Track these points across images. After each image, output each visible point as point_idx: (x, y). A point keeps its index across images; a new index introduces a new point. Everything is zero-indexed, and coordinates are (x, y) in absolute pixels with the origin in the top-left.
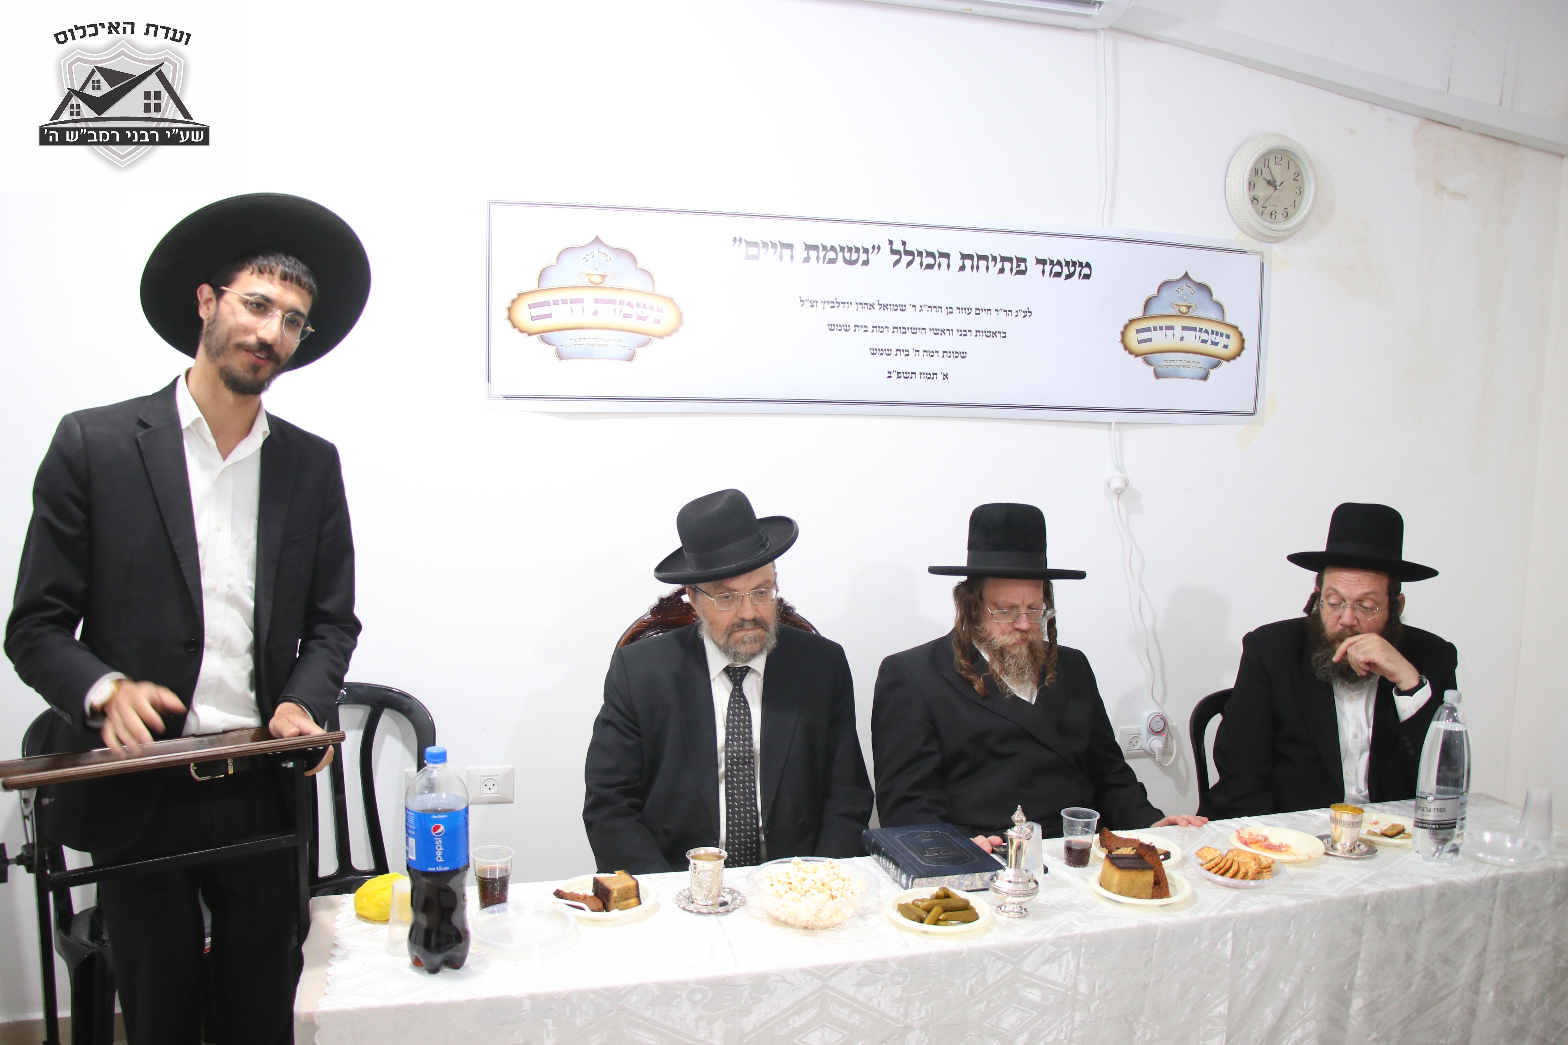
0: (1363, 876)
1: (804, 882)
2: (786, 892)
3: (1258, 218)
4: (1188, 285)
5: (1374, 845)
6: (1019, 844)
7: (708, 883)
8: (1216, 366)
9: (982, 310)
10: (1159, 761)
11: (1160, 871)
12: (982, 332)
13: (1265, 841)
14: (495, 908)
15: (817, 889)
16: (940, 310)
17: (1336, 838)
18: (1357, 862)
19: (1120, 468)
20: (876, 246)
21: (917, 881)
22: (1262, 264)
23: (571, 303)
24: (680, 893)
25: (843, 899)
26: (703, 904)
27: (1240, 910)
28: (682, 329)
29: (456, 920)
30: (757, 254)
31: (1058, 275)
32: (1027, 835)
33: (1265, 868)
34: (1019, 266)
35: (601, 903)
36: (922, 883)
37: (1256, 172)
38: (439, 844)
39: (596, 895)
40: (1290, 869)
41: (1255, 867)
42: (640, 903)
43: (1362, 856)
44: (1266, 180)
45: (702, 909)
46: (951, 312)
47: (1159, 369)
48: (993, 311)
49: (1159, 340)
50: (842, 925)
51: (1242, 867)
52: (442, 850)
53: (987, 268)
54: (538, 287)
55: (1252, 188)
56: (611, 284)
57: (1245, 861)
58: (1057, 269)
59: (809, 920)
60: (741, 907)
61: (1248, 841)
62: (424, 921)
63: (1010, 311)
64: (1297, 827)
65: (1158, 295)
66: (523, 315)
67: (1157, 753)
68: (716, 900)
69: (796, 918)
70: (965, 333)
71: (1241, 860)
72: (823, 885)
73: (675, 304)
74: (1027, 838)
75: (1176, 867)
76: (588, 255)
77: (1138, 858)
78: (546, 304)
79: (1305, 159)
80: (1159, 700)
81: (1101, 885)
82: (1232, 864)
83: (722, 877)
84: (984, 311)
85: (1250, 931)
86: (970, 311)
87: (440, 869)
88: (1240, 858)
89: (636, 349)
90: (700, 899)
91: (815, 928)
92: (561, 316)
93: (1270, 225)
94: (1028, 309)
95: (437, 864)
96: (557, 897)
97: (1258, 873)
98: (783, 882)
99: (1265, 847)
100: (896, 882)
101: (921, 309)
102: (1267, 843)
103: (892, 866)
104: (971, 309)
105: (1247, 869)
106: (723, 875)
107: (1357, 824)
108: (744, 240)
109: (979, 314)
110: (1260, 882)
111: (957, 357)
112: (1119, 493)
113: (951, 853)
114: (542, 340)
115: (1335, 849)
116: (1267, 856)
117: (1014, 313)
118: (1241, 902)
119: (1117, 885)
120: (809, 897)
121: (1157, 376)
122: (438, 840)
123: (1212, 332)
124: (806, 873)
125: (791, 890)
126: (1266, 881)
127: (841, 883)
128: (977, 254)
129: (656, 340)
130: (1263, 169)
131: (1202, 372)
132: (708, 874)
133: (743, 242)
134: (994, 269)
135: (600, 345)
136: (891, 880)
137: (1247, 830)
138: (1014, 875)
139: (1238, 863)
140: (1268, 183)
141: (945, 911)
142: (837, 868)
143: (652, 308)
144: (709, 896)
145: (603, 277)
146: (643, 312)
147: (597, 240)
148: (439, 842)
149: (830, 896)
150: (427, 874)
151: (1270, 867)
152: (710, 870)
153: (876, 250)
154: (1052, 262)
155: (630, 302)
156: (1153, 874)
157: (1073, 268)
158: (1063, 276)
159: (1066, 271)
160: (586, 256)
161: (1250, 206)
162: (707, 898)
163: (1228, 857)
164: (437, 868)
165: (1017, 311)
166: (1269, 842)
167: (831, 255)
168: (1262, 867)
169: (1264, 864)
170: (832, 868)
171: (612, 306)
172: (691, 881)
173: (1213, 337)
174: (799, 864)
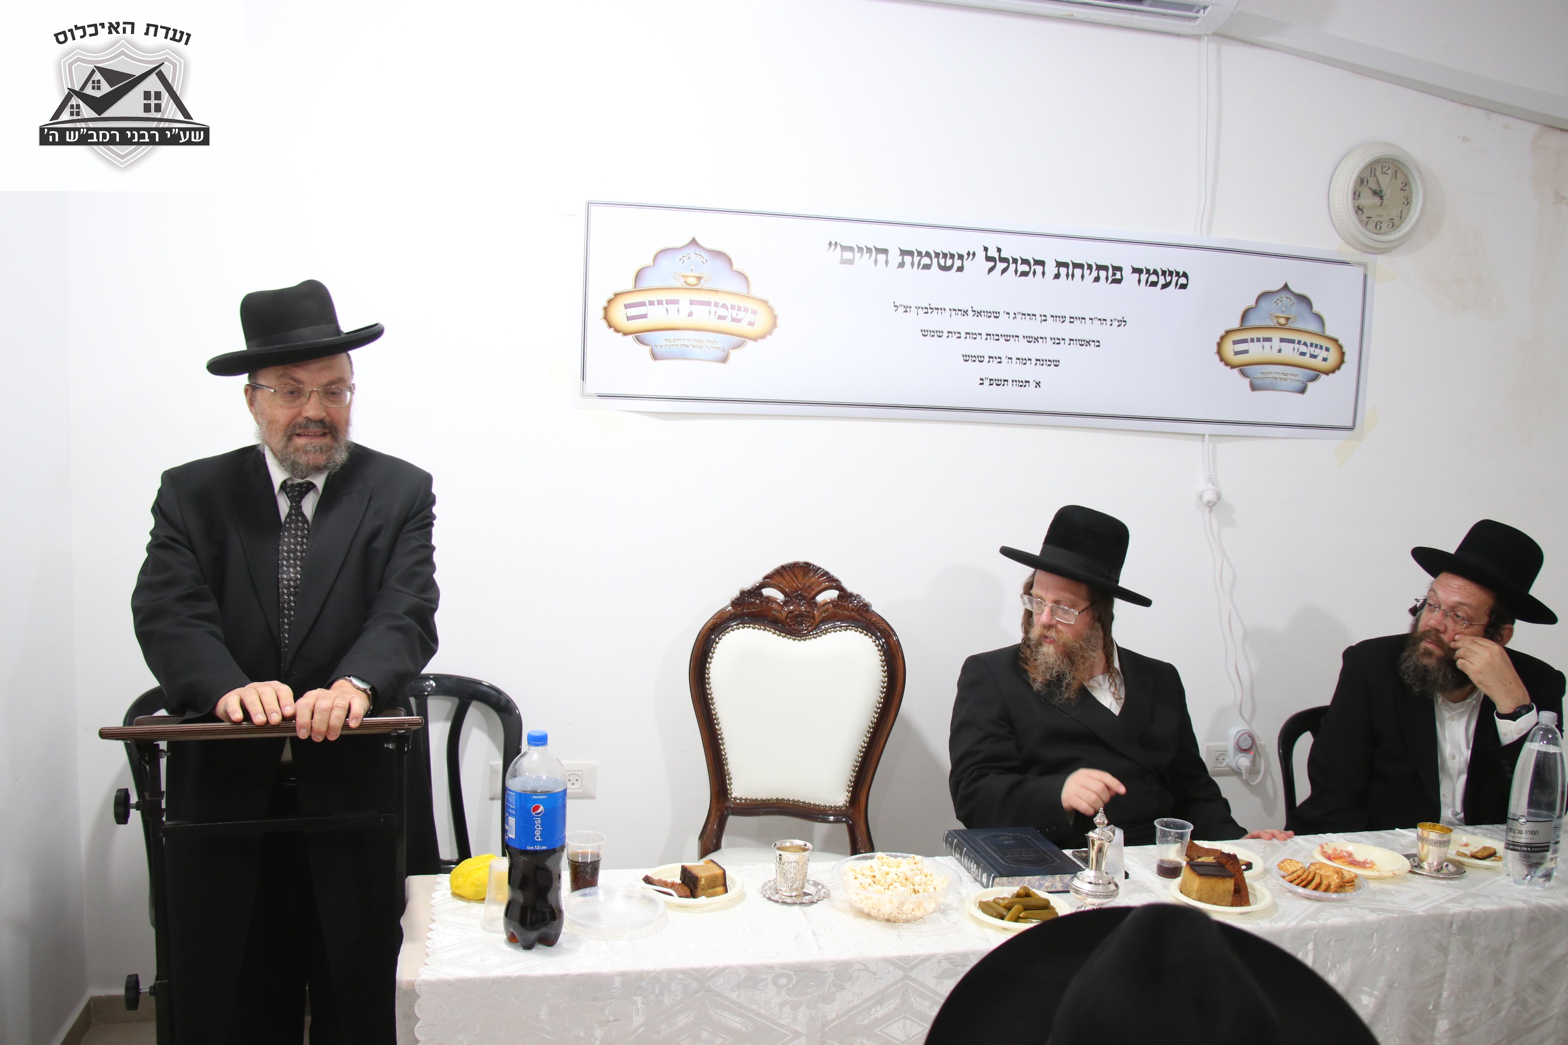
0: (1449, 895)
1: (887, 876)
2: (870, 885)
3: (1363, 230)
4: (1288, 296)
5: (1463, 866)
6: (1100, 846)
7: (792, 874)
8: (1314, 379)
9: (1076, 318)
10: (1246, 780)
11: (1241, 880)
12: (1076, 340)
13: (1349, 857)
14: (587, 890)
15: (900, 882)
16: (1034, 317)
17: (1422, 857)
18: (1444, 882)
19: (1212, 480)
20: (971, 253)
21: (997, 880)
22: (1365, 276)
23: (666, 304)
24: (765, 884)
25: (925, 893)
26: (787, 895)
27: (1321, 921)
28: (776, 332)
29: (550, 897)
30: (852, 258)
31: (1154, 284)
32: (1109, 838)
33: (1348, 882)
34: (1115, 275)
35: (689, 890)
36: (1003, 882)
37: (1361, 181)
38: (538, 824)
39: (683, 882)
40: (1374, 885)
41: (1337, 881)
42: (726, 891)
43: (1449, 877)
44: (1371, 189)
45: (787, 899)
46: (1045, 320)
47: (1255, 382)
48: (1087, 319)
49: (1256, 351)
50: (924, 920)
51: (1325, 879)
52: (540, 830)
53: (1083, 277)
54: (635, 288)
55: (1357, 198)
56: (706, 286)
57: (1328, 874)
58: (1153, 278)
59: (892, 912)
60: (825, 899)
61: (1332, 856)
62: (520, 898)
63: (1104, 320)
64: (1384, 845)
65: (1256, 306)
66: (619, 314)
67: (1244, 771)
68: (799, 891)
69: (879, 910)
70: (1058, 341)
71: (1323, 874)
72: (906, 880)
73: (769, 307)
74: (1109, 841)
75: (1258, 877)
76: (684, 256)
77: (1219, 866)
78: (642, 304)
79: (1414, 168)
80: (1247, 716)
81: (1181, 892)
82: (1314, 876)
83: (807, 869)
84: (1078, 320)
85: (1332, 943)
86: (1064, 319)
87: (538, 848)
88: (1322, 871)
89: (730, 350)
90: (785, 891)
91: (897, 921)
92: (656, 316)
93: (1375, 236)
94: (1123, 318)
95: (535, 843)
96: (646, 883)
97: (1340, 887)
98: (867, 875)
99: (1349, 862)
100: (976, 880)
101: (1014, 316)
102: (1352, 859)
103: (974, 865)
104: (1065, 317)
105: (1329, 882)
106: (808, 867)
107: (1445, 843)
108: (840, 244)
109: (1073, 322)
110: (1342, 895)
111: (1049, 365)
112: (1211, 505)
113: (1032, 855)
114: (637, 340)
115: (1421, 868)
116: (1350, 871)
117: (1109, 322)
118: (1323, 913)
119: (1197, 891)
120: (893, 890)
121: (1254, 388)
122: (537, 820)
123: (1312, 345)
124: (890, 867)
125: (875, 883)
126: (1349, 894)
127: (924, 878)
128: (1072, 263)
129: (750, 343)
130: (1369, 178)
131: (1299, 385)
132: (792, 865)
133: (839, 246)
134: (1089, 277)
135: (694, 347)
136: (972, 880)
137: (1332, 845)
138: (1094, 876)
139: (1321, 876)
140: (1374, 193)
141: (1025, 910)
142: (920, 863)
143: (746, 310)
144: (792, 887)
145: (699, 278)
146: (737, 315)
147: (694, 242)
148: (538, 822)
149: (912, 890)
150: (525, 852)
151: (1353, 881)
152: (795, 862)
153: (971, 257)
154: (1148, 271)
155: (725, 304)
156: (1234, 882)
157: (1170, 277)
158: (1159, 285)
159: (1162, 281)
160: (683, 257)
161: (1354, 217)
162: (791, 890)
163: (1311, 870)
164: (536, 846)
165: (1111, 320)
166: (1353, 858)
167: (925, 260)
168: (1344, 881)
169: (1347, 878)
170: (915, 863)
171: (707, 308)
172: (776, 871)
173: (1312, 350)
174: (883, 858)
